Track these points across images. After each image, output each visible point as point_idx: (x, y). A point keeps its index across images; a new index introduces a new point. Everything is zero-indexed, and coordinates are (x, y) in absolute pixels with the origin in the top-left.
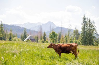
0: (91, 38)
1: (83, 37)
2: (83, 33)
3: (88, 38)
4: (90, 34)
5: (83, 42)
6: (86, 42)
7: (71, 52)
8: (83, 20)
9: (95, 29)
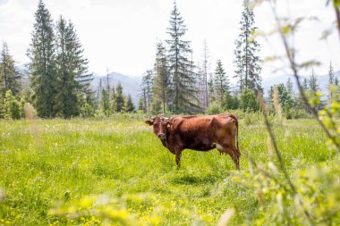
0: (71, 88)
1: (42, 88)
2: (39, 72)
3: (61, 88)
4: (66, 74)
5: (42, 106)
6: (54, 104)
7: (215, 147)
8: (36, 22)
9: (79, 55)
